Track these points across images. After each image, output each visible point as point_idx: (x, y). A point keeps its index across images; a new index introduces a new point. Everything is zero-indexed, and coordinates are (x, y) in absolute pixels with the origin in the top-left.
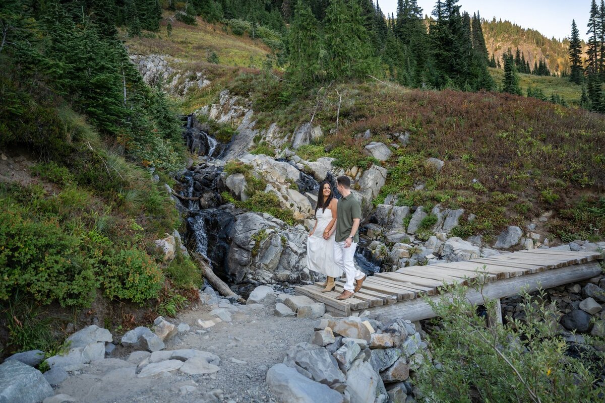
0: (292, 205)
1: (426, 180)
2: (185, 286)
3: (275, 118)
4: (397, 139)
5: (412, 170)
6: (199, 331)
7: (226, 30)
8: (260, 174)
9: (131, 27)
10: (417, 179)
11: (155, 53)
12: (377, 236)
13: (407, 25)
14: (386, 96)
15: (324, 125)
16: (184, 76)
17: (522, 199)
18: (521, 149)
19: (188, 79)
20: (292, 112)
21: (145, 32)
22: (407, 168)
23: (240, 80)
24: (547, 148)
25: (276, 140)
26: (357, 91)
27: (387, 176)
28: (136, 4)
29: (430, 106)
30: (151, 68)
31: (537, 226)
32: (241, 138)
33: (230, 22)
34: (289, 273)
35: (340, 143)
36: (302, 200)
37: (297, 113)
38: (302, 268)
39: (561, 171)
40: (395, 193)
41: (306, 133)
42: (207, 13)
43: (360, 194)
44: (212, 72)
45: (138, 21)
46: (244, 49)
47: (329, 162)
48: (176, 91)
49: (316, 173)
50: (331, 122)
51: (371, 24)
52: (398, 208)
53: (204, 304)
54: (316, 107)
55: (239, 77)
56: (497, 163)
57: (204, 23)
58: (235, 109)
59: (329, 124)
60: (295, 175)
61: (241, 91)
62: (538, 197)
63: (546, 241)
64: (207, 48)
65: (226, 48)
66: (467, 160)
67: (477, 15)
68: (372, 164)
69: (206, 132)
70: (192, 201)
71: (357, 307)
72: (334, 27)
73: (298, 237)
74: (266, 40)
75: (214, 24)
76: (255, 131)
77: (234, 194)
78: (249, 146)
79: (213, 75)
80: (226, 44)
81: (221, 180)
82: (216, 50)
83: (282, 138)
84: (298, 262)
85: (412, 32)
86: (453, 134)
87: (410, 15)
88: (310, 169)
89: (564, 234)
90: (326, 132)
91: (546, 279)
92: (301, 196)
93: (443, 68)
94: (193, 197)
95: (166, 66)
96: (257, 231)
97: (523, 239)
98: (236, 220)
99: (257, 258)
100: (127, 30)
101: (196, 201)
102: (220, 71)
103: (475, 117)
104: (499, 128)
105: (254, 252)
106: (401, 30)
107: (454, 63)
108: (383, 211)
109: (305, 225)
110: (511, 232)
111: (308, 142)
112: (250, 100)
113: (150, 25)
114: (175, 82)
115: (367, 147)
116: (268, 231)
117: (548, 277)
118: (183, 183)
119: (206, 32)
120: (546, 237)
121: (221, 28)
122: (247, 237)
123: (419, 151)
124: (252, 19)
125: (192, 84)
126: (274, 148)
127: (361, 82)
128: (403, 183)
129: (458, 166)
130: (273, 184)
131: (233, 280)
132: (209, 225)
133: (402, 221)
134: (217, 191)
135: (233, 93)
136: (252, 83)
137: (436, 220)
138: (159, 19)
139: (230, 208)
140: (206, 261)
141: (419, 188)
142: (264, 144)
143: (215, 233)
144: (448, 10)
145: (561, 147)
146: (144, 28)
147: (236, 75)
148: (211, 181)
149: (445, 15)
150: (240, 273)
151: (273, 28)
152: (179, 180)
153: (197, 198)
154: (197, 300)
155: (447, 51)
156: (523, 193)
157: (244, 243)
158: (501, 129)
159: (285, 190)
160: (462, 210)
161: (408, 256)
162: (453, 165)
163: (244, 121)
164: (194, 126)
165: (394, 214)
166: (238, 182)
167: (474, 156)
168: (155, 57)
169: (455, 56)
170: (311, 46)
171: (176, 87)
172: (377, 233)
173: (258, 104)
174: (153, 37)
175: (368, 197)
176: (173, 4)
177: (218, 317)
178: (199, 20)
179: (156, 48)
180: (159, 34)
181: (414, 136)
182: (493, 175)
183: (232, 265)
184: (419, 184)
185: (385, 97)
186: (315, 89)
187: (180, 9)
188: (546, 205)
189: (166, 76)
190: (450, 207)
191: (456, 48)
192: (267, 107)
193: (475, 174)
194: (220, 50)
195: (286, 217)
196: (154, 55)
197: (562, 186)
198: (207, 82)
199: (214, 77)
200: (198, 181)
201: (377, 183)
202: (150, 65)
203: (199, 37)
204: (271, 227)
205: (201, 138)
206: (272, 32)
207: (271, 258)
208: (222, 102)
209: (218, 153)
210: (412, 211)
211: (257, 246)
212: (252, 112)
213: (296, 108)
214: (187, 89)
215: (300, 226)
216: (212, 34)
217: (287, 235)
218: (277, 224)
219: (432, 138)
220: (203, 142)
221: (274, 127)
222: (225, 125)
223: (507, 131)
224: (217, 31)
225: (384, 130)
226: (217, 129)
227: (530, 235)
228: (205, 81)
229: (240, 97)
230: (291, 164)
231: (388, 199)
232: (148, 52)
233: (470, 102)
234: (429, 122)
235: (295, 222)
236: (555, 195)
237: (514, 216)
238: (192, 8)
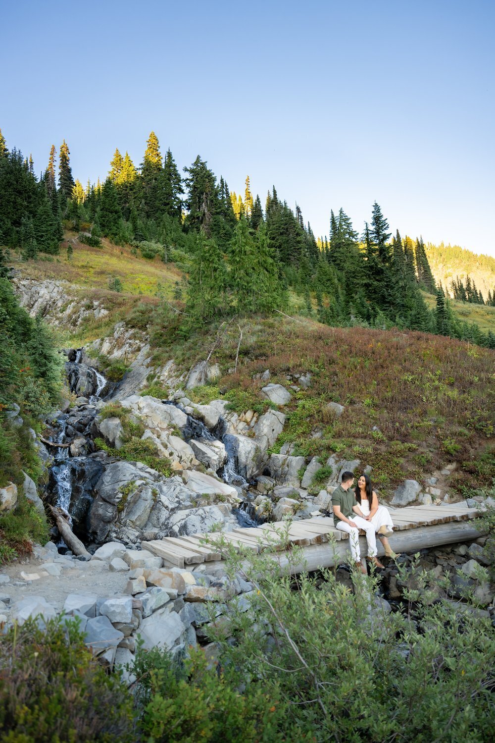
0: (171, 454)
1: (325, 427)
2: (17, 538)
3: (172, 354)
4: (298, 381)
5: (311, 416)
6: (17, 583)
7: (135, 253)
8: (139, 418)
9: (26, 250)
10: (315, 425)
11: (51, 278)
12: (268, 491)
13: (341, 249)
14: (291, 333)
15: (222, 364)
16: (79, 305)
17: (421, 450)
18: (427, 393)
19: (83, 309)
20: (190, 349)
21: (42, 255)
22: (306, 413)
23: (138, 312)
24: (454, 393)
25: (171, 379)
26: (260, 327)
27: (285, 422)
28: (35, 225)
29: (335, 345)
30: (44, 294)
31: (438, 480)
32: (134, 376)
33: (141, 244)
34: (157, 532)
35: (237, 384)
36: (184, 448)
37: (195, 349)
38: (171, 525)
39: (465, 418)
40: (291, 441)
41: (201, 372)
42: (116, 234)
43: (254, 442)
44: (111, 301)
45: (35, 243)
46: (153, 275)
47: (223, 405)
48: (69, 321)
49: (206, 418)
50: (230, 360)
51: (301, 248)
52: (294, 458)
53: (37, 558)
54: (215, 344)
55: (138, 308)
56: (399, 409)
57: (111, 245)
58: (130, 344)
59: (228, 362)
60: (181, 419)
61: (138, 324)
62: (440, 448)
63: (446, 497)
64: (109, 274)
65: (132, 273)
66: (368, 406)
67: (419, 241)
68: (268, 408)
69: (95, 369)
70: (62, 447)
71: (191, 561)
72: (238, 259)
73: (172, 490)
74: (180, 264)
75: (123, 246)
76: (150, 369)
77: (108, 440)
78: (141, 386)
79: (112, 304)
80: (133, 269)
81: (94, 424)
82: (120, 275)
83: (178, 377)
84: (168, 518)
85: (347, 257)
86: (356, 377)
87: (345, 239)
88: (200, 414)
89: (466, 489)
90: (225, 372)
91: (419, 537)
92: (184, 444)
93: (374, 299)
94: (63, 443)
95: (61, 293)
96: (125, 483)
97: (421, 495)
98: (105, 470)
99: (124, 514)
100: (21, 253)
101: (66, 448)
102: (120, 300)
103: (380, 358)
104: (406, 370)
105: (121, 507)
106: (335, 255)
107: (386, 293)
108: (276, 461)
109: (183, 476)
110: (407, 486)
111: (203, 383)
112: (147, 334)
113: (48, 247)
114: (68, 311)
115: (264, 389)
116: (139, 482)
117: (421, 535)
118: (54, 427)
119: (112, 255)
120: (447, 492)
121: (130, 250)
122: (114, 490)
123: (319, 394)
124: (165, 242)
125: (87, 314)
126: (168, 388)
127: (267, 317)
128: (300, 430)
129: (359, 412)
130: (153, 430)
131: (95, 539)
132: (75, 475)
133: (296, 473)
134: (90, 437)
135: (129, 326)
136: (150, 315)
137: (330, 473)
138: (59, 240)
139: (102, 457)
140: (65, 516)
141: (317, 435)
142: (156, 383)
143: (80, 484)
144: (378, 237)
145: (469, 392)
146: (41, 251)
147: (135, 306)
148: (85, 425)
149: (374, 243)
150: (103, 530)
151: (189, 251)
152: (51, 425)
153: (67, 445)
154: (29, 553)
155: (378, 280)
156: (424, 443)
157: (110, 497)
158: (408, 371)
159: (165, 437)
160: (358, 461)
161: (291, 512)
162: (353, 411)
163: (139, 357)
164: (83, 361)
165: (288, 466)
166: (112, 428)
167: (377, 401)
168: (50, 283)
169: (387, 286)
170: (213, 277)
171: (70, 317)
172: (268, 487)
173: (156, 339)
174: (50, 260)
175: (263, 445)
176: (77, 225)
177: (46, 570)
178: (105, 242)
179: (52, 273)
180: (58, 257)
181: (316, 378)
182: (393, 422)
183: (94, 522)
184: (317, 432)
185: (289, 334)
186: (216, 324)
187: (84, 230)
188: (448, 456)
189: (60, 304)
190: (345, 458)
191: (387, 277)
192: (165, 342)
193: (376, 421)
194: (124, 275)
195: (163, 468)
196: (48, 281)
197: (465, 435)
198: (104, 312)
199: (113, 307)
200: (71, 425)
201: (273, 430)
202: (43, 291)
203: (103, 260)
204: (142, 478)
205: (89, 375)
206: (187, 256)
207: (138, 513)
208: (116, 335)
209: (107, 393)
210: (307, 462)
211: (124, 499)
212: (148, 346)
213: (195, 344)
214: (82, 319)
215: (178, 478)
216: (118, 257)
217: (160, 487)
218: (151, 474)
219: (334, 380)
220: (90, 380)
221: (170, 364)
222: (117, 361)
223: (413, 373)
224: (125, 254)
225: (284, 371)
226: (108, 365)
227: (429, 490)
228: (102, 311)
229: (136, 330)
230: (179, 408)
231: (283, 449)
232: (43, 277)
233: (378, 341)
234: (332, 362)
235: (172, 473)
236: (456, 445)
237: (412, 468)
238: (99, 229)
